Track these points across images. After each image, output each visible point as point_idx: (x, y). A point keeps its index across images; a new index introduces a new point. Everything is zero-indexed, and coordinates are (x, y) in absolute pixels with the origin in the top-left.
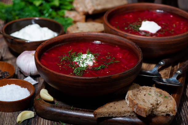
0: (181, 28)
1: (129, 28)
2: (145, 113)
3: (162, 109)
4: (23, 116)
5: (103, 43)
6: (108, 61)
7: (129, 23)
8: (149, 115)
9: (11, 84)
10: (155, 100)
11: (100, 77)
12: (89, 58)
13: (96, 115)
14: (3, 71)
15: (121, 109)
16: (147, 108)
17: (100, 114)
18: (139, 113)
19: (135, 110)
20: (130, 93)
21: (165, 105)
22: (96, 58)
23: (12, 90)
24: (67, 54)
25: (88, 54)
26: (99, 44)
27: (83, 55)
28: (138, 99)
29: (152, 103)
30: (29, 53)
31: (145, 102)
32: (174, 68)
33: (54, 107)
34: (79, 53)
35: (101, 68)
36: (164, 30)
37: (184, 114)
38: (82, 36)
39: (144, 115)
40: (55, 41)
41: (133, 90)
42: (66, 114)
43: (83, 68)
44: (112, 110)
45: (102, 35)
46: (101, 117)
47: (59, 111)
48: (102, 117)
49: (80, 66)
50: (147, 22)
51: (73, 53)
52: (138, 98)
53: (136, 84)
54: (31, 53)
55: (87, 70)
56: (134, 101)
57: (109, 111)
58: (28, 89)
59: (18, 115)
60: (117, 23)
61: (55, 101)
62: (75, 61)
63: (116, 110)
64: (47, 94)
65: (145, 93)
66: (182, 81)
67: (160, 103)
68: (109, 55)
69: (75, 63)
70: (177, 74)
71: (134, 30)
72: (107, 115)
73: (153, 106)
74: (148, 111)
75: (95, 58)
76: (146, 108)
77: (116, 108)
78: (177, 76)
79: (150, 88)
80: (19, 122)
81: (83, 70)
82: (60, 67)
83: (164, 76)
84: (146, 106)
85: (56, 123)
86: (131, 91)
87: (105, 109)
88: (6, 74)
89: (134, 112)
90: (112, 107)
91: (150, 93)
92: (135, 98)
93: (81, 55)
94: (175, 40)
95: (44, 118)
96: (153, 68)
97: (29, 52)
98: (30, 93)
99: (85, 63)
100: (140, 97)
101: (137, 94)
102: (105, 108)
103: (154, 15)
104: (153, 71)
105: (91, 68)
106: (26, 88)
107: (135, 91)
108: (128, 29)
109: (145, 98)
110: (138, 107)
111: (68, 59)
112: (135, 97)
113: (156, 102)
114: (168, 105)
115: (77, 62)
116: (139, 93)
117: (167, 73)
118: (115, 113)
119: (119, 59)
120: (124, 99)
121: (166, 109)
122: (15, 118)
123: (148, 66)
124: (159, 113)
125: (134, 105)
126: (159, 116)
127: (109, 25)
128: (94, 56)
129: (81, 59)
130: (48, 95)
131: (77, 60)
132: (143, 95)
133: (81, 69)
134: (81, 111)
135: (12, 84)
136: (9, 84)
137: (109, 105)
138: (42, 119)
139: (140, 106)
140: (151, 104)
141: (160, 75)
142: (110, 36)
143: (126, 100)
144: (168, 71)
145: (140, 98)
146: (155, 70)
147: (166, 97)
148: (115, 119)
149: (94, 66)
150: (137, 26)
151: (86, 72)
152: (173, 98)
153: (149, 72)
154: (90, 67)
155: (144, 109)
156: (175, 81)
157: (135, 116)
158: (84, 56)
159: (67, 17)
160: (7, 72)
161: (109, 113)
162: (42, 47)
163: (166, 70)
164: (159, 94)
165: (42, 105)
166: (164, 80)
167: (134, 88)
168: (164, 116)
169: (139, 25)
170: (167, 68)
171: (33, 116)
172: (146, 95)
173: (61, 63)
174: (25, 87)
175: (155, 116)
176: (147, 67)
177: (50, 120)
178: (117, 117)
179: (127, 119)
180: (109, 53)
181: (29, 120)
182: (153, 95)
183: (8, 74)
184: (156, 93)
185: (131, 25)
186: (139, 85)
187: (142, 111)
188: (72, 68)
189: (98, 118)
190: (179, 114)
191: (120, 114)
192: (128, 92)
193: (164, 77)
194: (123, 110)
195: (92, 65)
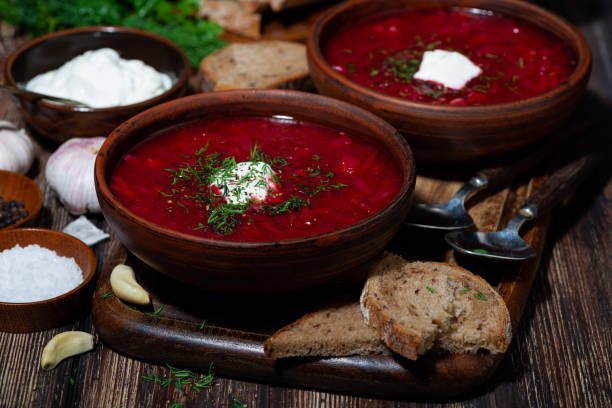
0: (542, 74)
1: (385, 71)
2: (413, 349)
3: (466, 333)
4: (59, 347)
5: (301, 123)
6: (314, 183)
7: (384, 52)
8: (428, 352)
9: (27, 245)
10: (446, 308)
11: (281, 243)
12: (257, 175)
13: (271, 350)
14: (6, 199)
15: (345, 333)
16: (420, 335)
17: (283, 347)
18: (397, 348)
19: (385, 337)
20: (373, 286)
21: (477, 323)
22: (278, 175)
23: (30, 266)
24: (193, 161)
25: (255, 161)
26: (291, 127)
27: (239, 165)
28: (397, 305)
29: (436, 317)
30: (84, 146)
31: (416, 315)
32: (516, 196)
33: (150, 321)
34: (227, 159)
35: (290, 207)
36: (489, 79)
37: (535, 344)
38: (241, 99)
39: (411, 354)
40: (157, 117)
41: (382, 275)
42: (186, 344)
43: (237, 207)
44: (318, 336)
45: (299, 99)
46: (286, 358)
47: (165, 333)
48: (291, 358)
49: (228, 202)
50: (439, 53)
51: (210, 157)
52: (396, 302)
53: (394, 253)
54: (90, 147)
55: (247, 213)
56: (385, 312)
57: (311, 339)
58: (78, 262)
59: (45, 344)
60: (349, 51)
61: (154, 303)
62: (215, 183)
63: (330, 337)
64: (130, 284)
65: (417, 283)
66: (537, 239)
67: (460, 315)
68: (317, 163)
69: (215, 189)
70: (521, 217)
71: (398, 77)
72: (305, 352)
73: (439, 328)
74: (423, 344)
75: (274, 173)
76: (416, 336)
77: (329, 331)
78: (521, 224)
79: (436, 270)
80: (48, 365)
81: (236, 213)
82: (170, 202)
83: (483, 221)
84: (416, 329)
85: (155, 368)
86: (378, 277)
87: (300, 333)
88: (14, 209)
89: (382, 342)
90: (320, 329)
91: (434, 286)
92: (386, 304)
93: (232, 164)
94: (519, 114)
95: (121, 354)
96: (450, 198)
97: (86, 140)
98: (83, 274)
99: (242, 192)
100: (402, 298)
101: (395, 288)
102: (300, 330)
103: (464, 24)
104: (450, 207)
105: (261, 207)
106: (72, 259)
107: (389, 278)
108: (381, 74)
109: (416, 301)
110: (395, 332)
111: (193, 177)
112: (388, 298)
113: (447, 315)
114: (484, 323)
115: (222, 187)
116: (400, 283)
117: (493, 212)
118: (327, 345)
119: (346, 178)
120: (356, 300)
121: (478, 336)
122: (35, 351)
123: (439, 188)
124: (457, 345)
125: (384, 324)
126: (458, 354)
127: (322, 64)
128: (272, 167)
129: (234, 179)
130: (134, 286)
131: (220, 182)
132: (411, 293)
133: (231, 211)
134: (230, 335)
135: (30, 246)
136: (23, 245)
137: (310, 319)
138: (116, 357)
139: (400, 328)
140: (434, 322)
141: (470, 220)
142: (324, 103)
143: (362, 305)
144: (497, 205)
145: (400, 303)
146: (456, 205)
147: (480, 295)
148: (328, 361)
149: (269, 201)
150: (410, 65)
151: (245, 220)
152: (500, 300)
153: (437, 210)
154: (259, 205)
155: (412, 337)
156: (513, 241)
157: (386, 353)
158: (243, 169)
159: (206, 18)
160: (19, 201)
161: (309, 346)
162: (119, 138)
163: (489, 201)
164: (461, 287)
165: (114, 316)
166: (481, 236)
167: (387, 268)
168: (473, 356)
169: (415, 62)
170: (494, 197)
171: (90, 346)
172: (421, 293)
173: (174, 191)
174: (69, 255)
175: (446, 355)
176: (435, 193)
177: (138, 359)
178: (334, 357)
179: (363, 363)
180: (317, 158)
181: (76, 359)
182: (442, 292)
183: (21, 209)
184: (452, 283)
185: (391, 60)
186: (404, 258)
187: (404, 343)
188: (205, 208)
189: (278, 359)
190: (521, 344)
191: (343, 349)
192: (368, 283)
193: (483, 225)
194: (352, 335)
195: (263, 198)
